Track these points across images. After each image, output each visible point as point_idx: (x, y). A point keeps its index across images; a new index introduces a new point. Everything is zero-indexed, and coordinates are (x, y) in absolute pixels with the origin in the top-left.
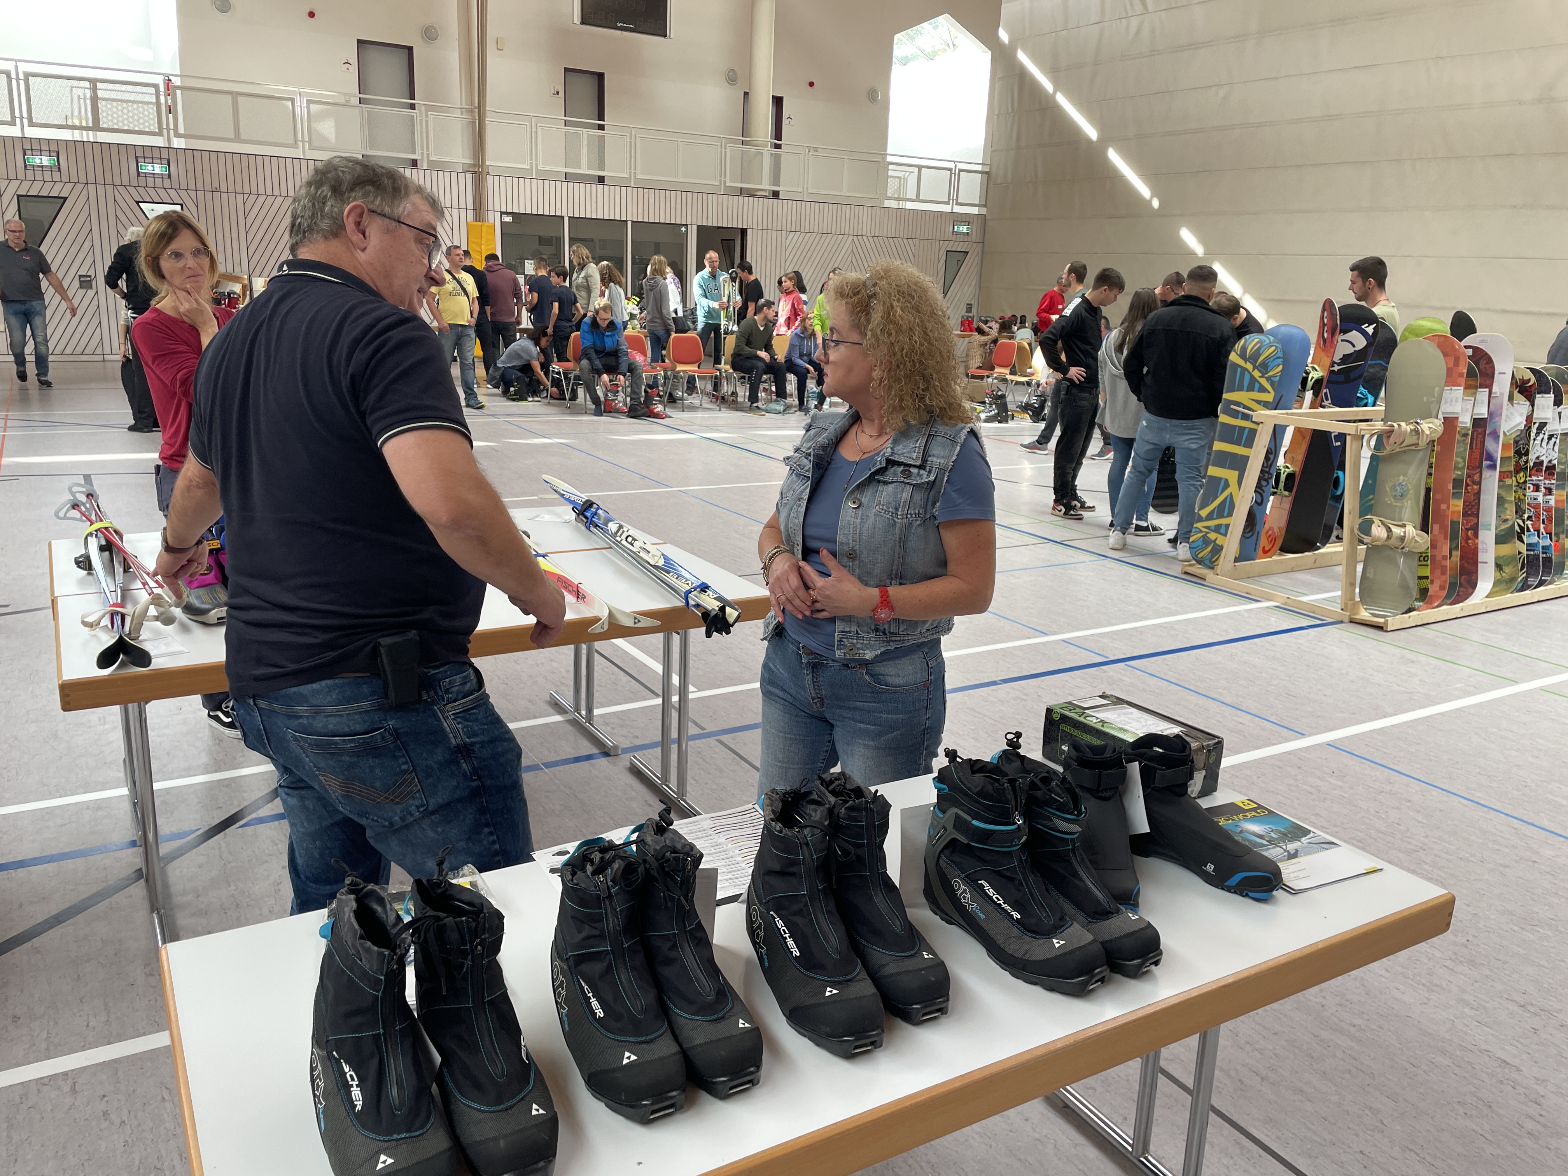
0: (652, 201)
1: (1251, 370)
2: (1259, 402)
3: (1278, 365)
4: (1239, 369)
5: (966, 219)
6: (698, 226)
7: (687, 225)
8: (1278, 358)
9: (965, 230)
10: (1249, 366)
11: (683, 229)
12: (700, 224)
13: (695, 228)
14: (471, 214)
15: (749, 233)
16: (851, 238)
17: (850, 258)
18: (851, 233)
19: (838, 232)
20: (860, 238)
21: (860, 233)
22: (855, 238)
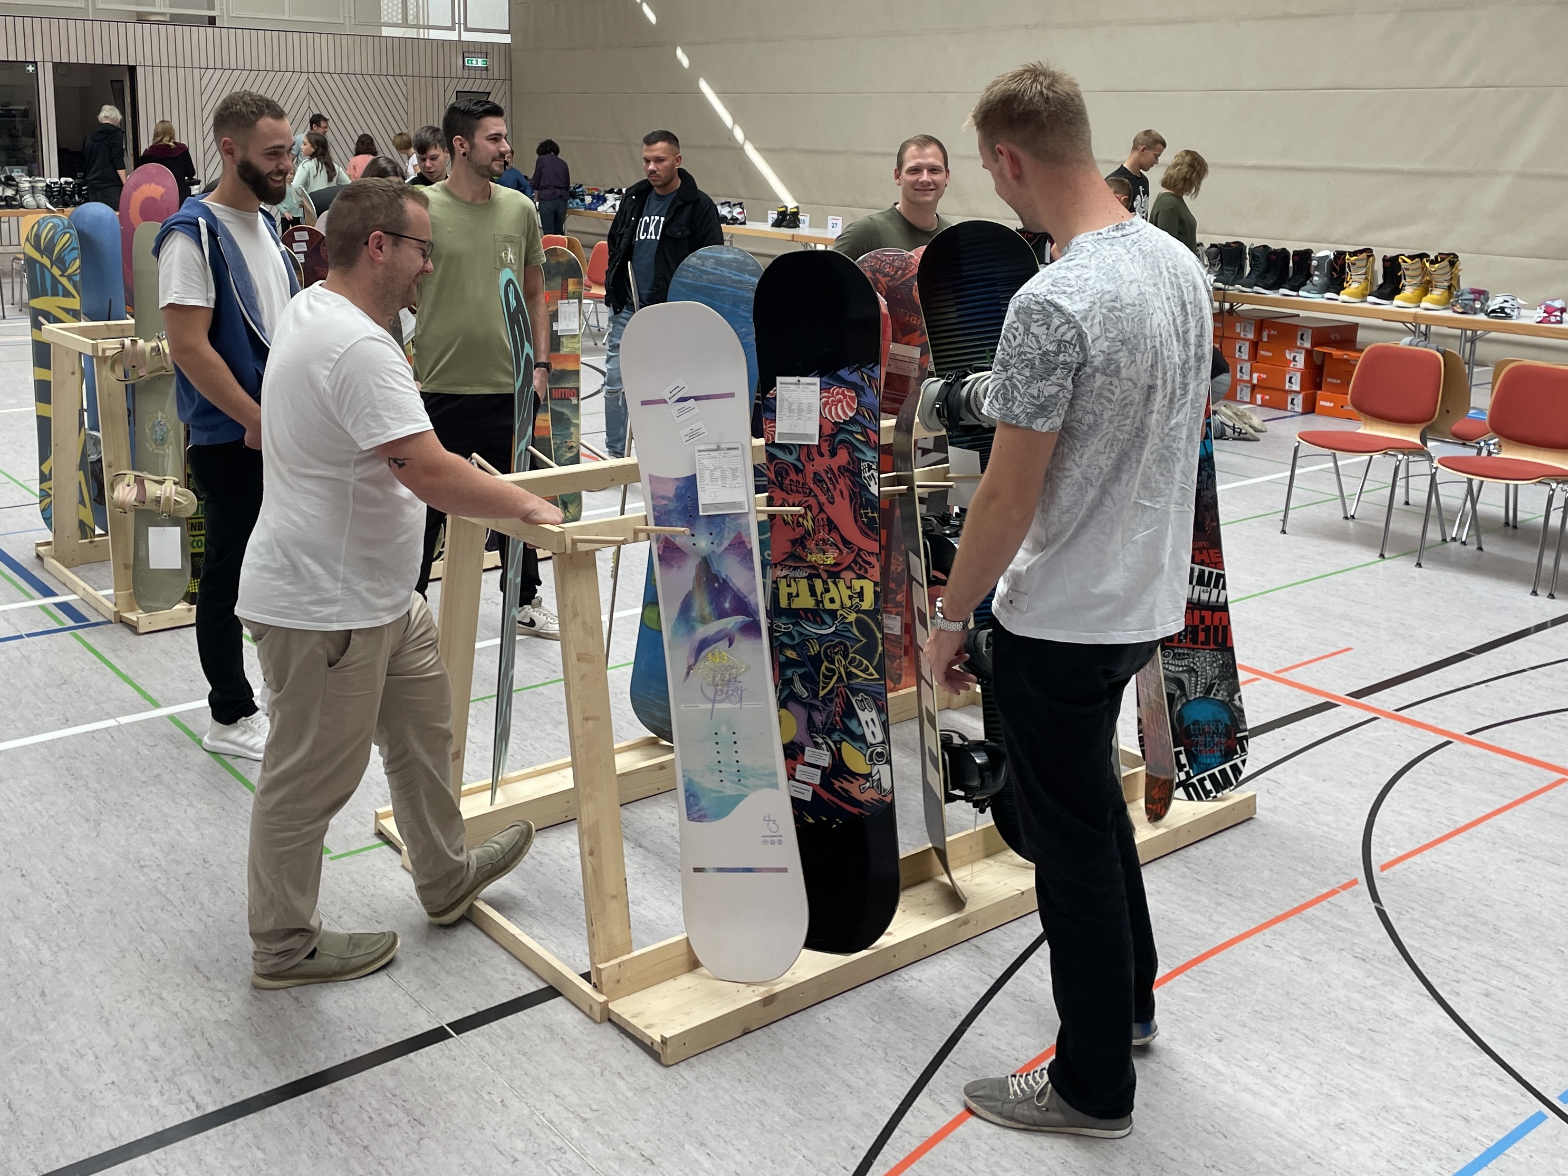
1: (49, 266)
2: (67, 311)
3: (75, 259)
4: (38, 266)
5: (484, 50)
6: (56, 65)
7: (35, 63)
8: (74, 249)
9: (480, 64)
10: (46, 261)
11: (31, 68)
12: (57, 60)
13: (49, 67)
15: (140, 71)
16: (304, 76)
17: (306, 102)
18: (304, 69)
19: (283, 68)
20: (319, 75)
21: (318, 70)
22: (311, 76)
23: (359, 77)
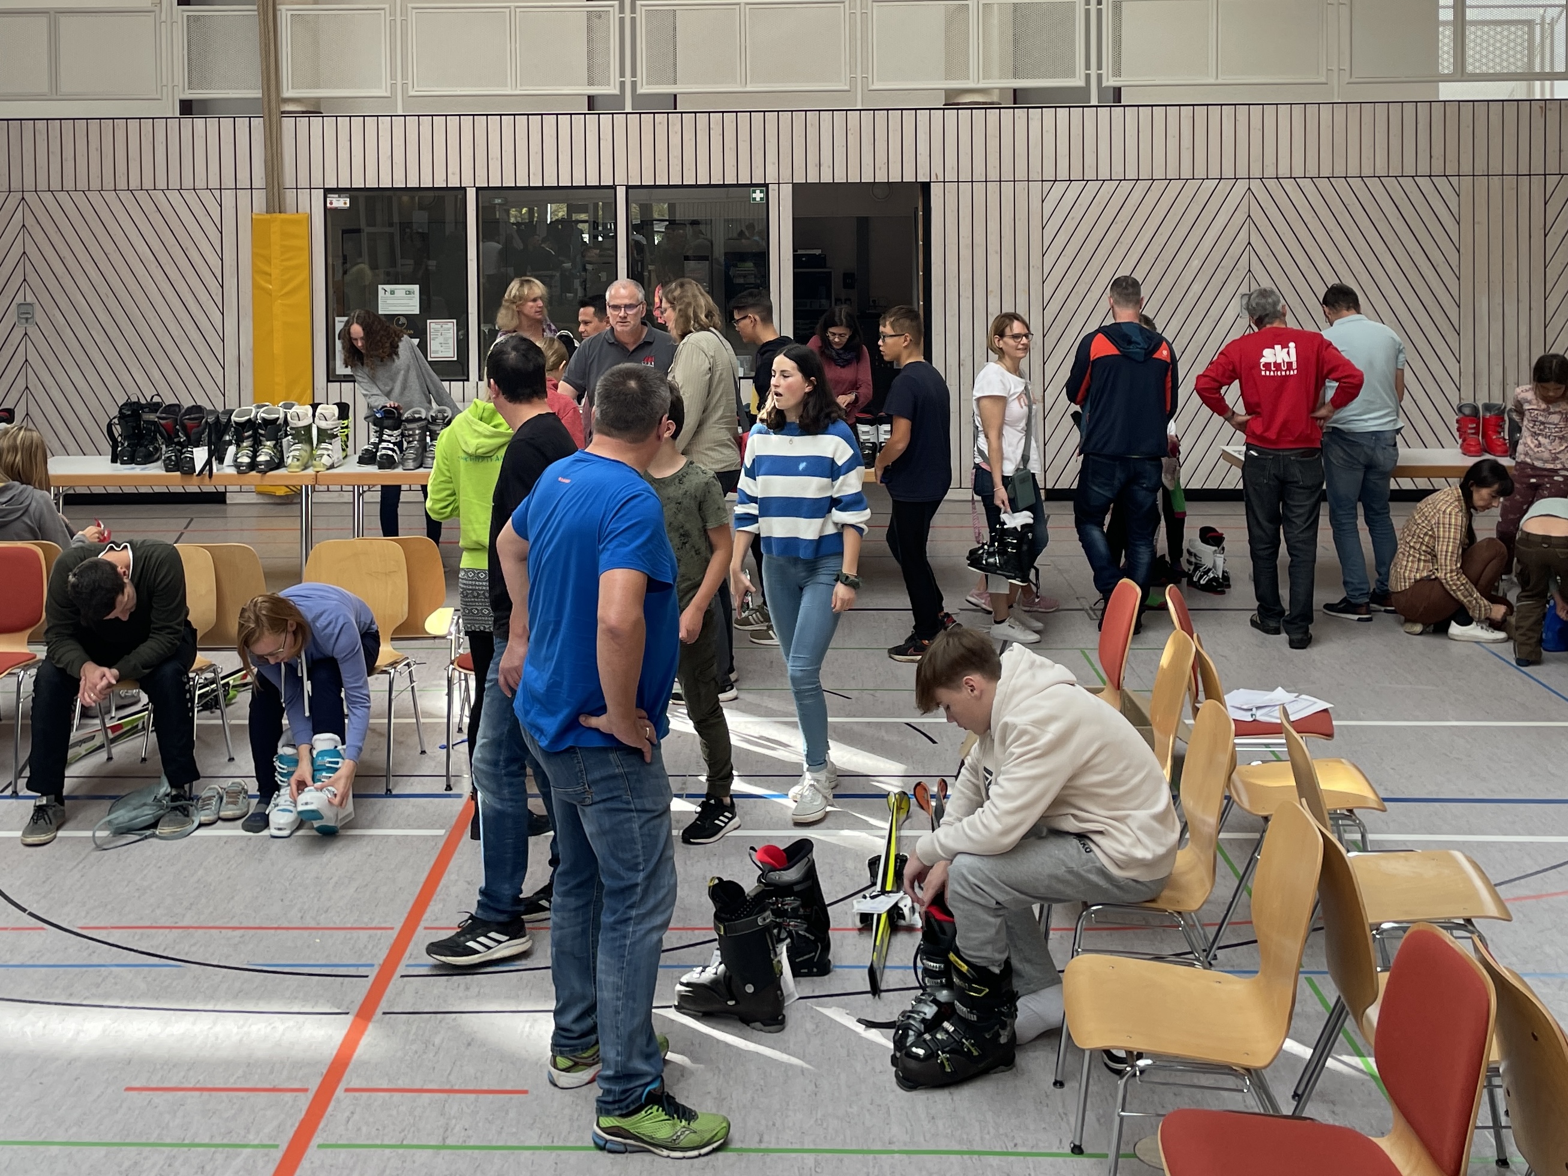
0: (675, 140)
6: (796, 187)
7: (766, 185)
11: (758, 195)
12: (799, 179)
13: (787, 191)
14: (260, 198)
15: (936, 191)
16: (1241, 186)
17: (1243, 234)
18: (1242, 172)
19: (1200, 173)
20: (1272, 184)
21: (1270, 172)
22: (1256, 185)
23: (1356, 183)
